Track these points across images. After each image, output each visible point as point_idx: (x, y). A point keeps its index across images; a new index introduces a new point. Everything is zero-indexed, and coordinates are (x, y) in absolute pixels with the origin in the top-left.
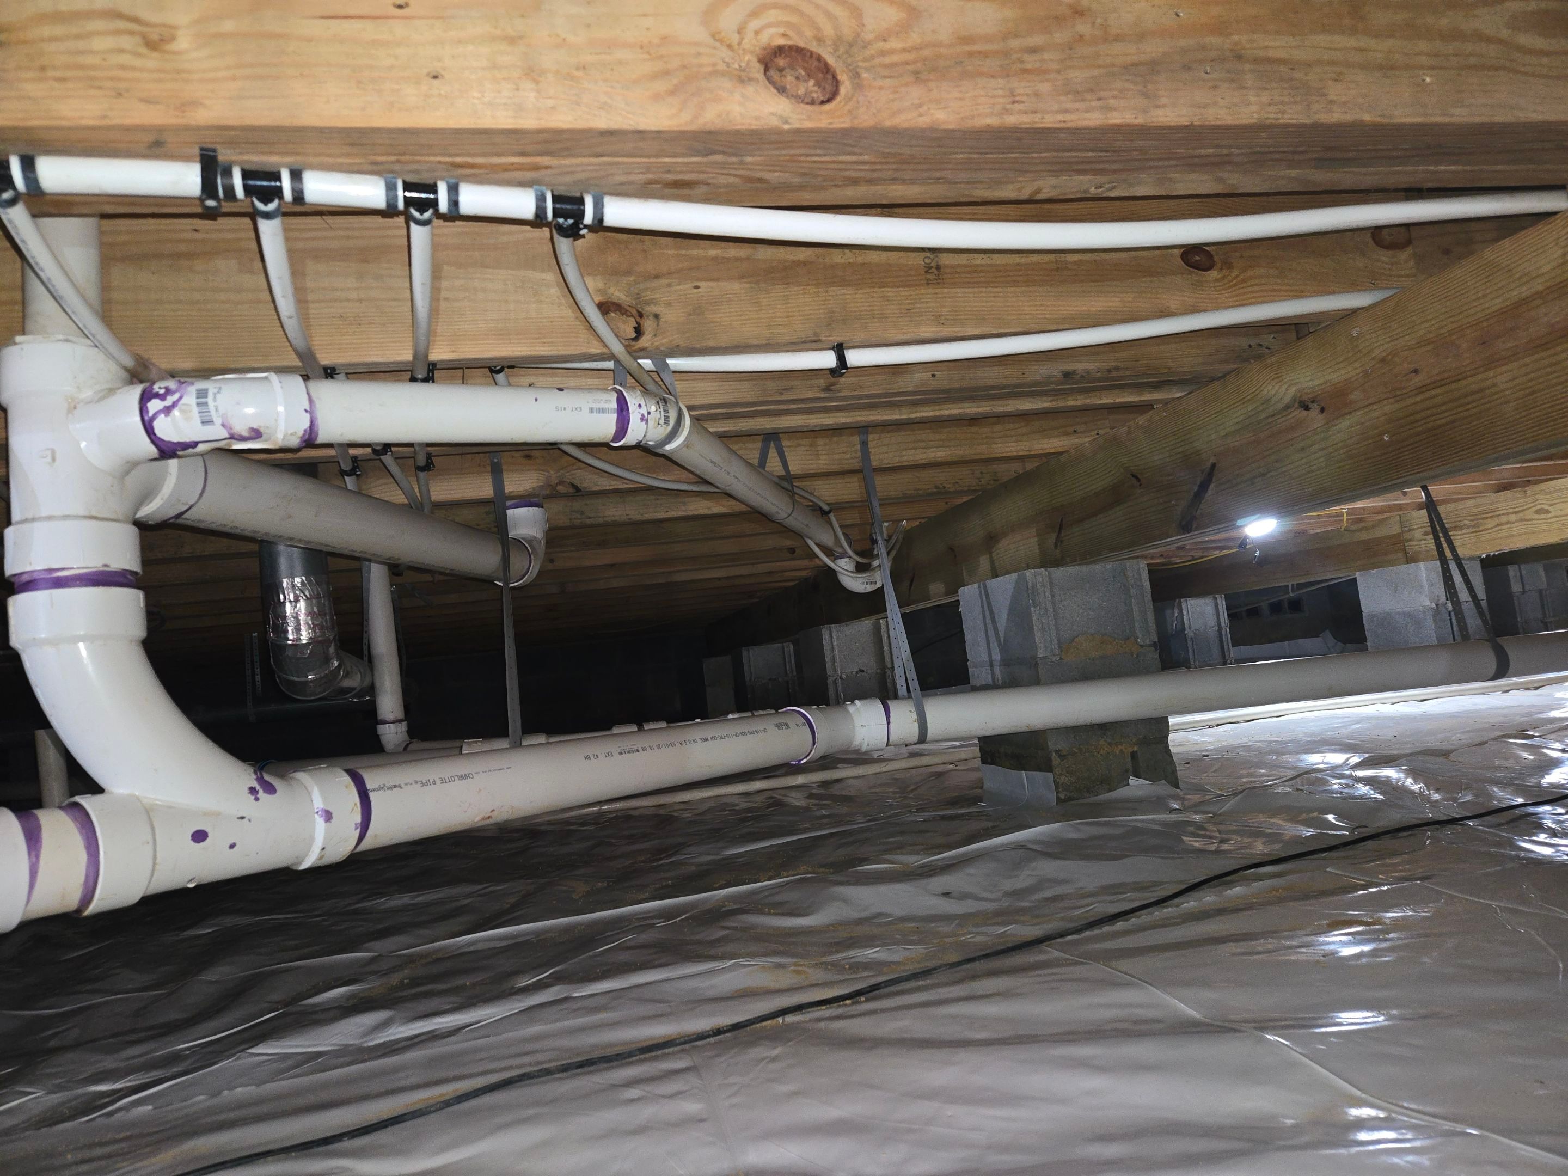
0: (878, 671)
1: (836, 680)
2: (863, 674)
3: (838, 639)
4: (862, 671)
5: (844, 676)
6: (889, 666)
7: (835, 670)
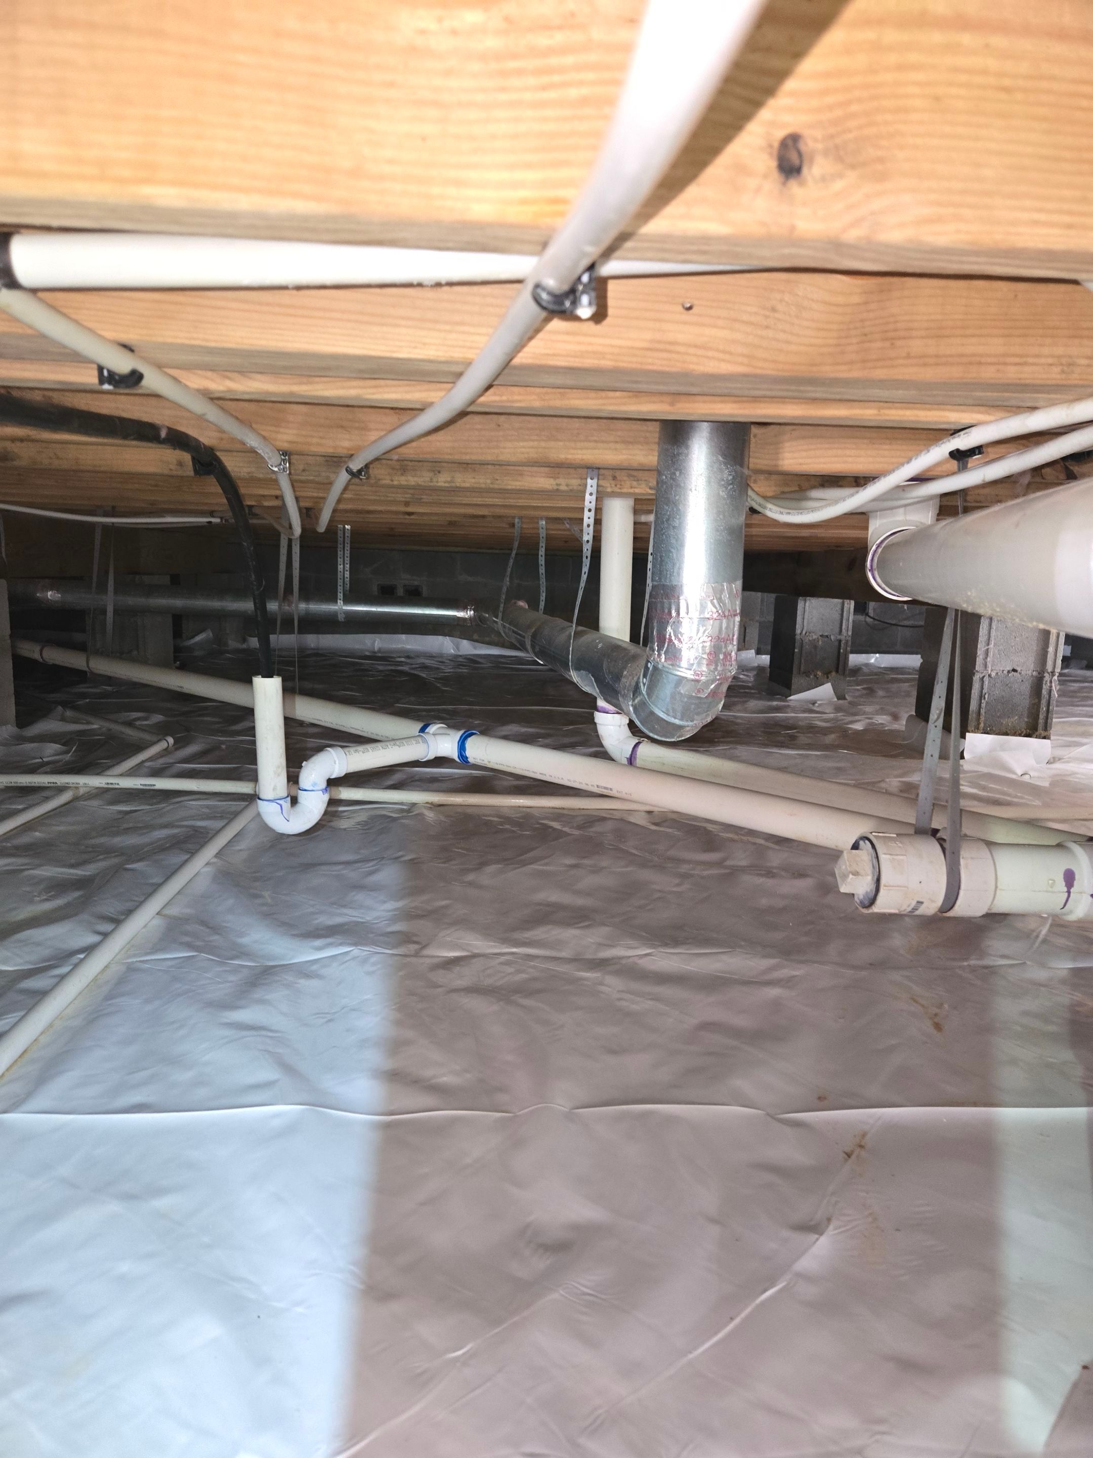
0: (1035, 674)
1: (984, 677)
2: (1015, 674)
3: (997, 630)
4: (1014, 670)
5: (993, 674)
6: (1050, 670)
7: (986, 666)
